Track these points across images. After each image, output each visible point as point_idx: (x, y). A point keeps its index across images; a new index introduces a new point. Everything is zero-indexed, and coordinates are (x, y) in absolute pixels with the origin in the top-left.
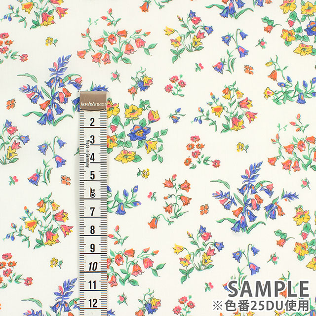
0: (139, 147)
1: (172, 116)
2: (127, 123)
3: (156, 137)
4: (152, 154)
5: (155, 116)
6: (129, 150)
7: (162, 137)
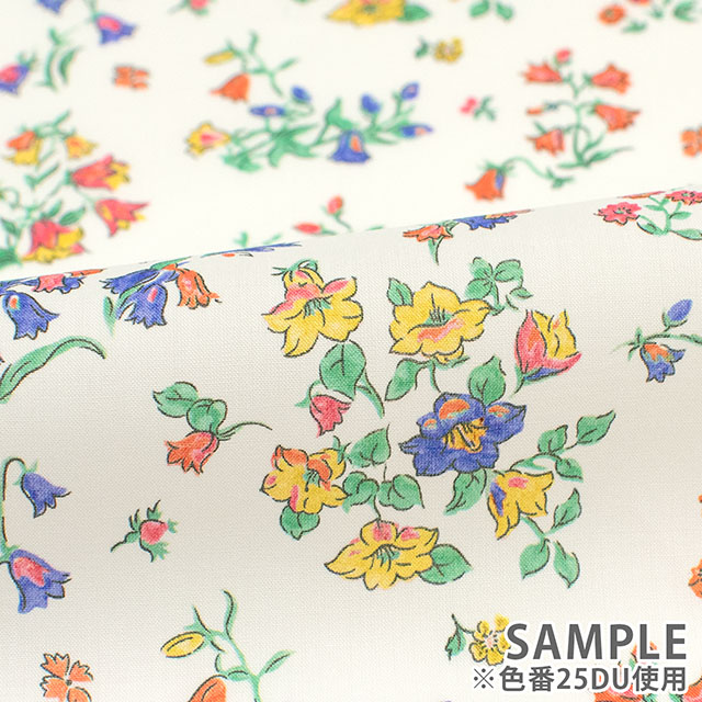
0: (455, 505)
1: (642, 346)
2: (403, 386)
3: (552, 454)
4: (524, 536)
5: (552, 344)
6: (402, 519)
7: (576, 454)
